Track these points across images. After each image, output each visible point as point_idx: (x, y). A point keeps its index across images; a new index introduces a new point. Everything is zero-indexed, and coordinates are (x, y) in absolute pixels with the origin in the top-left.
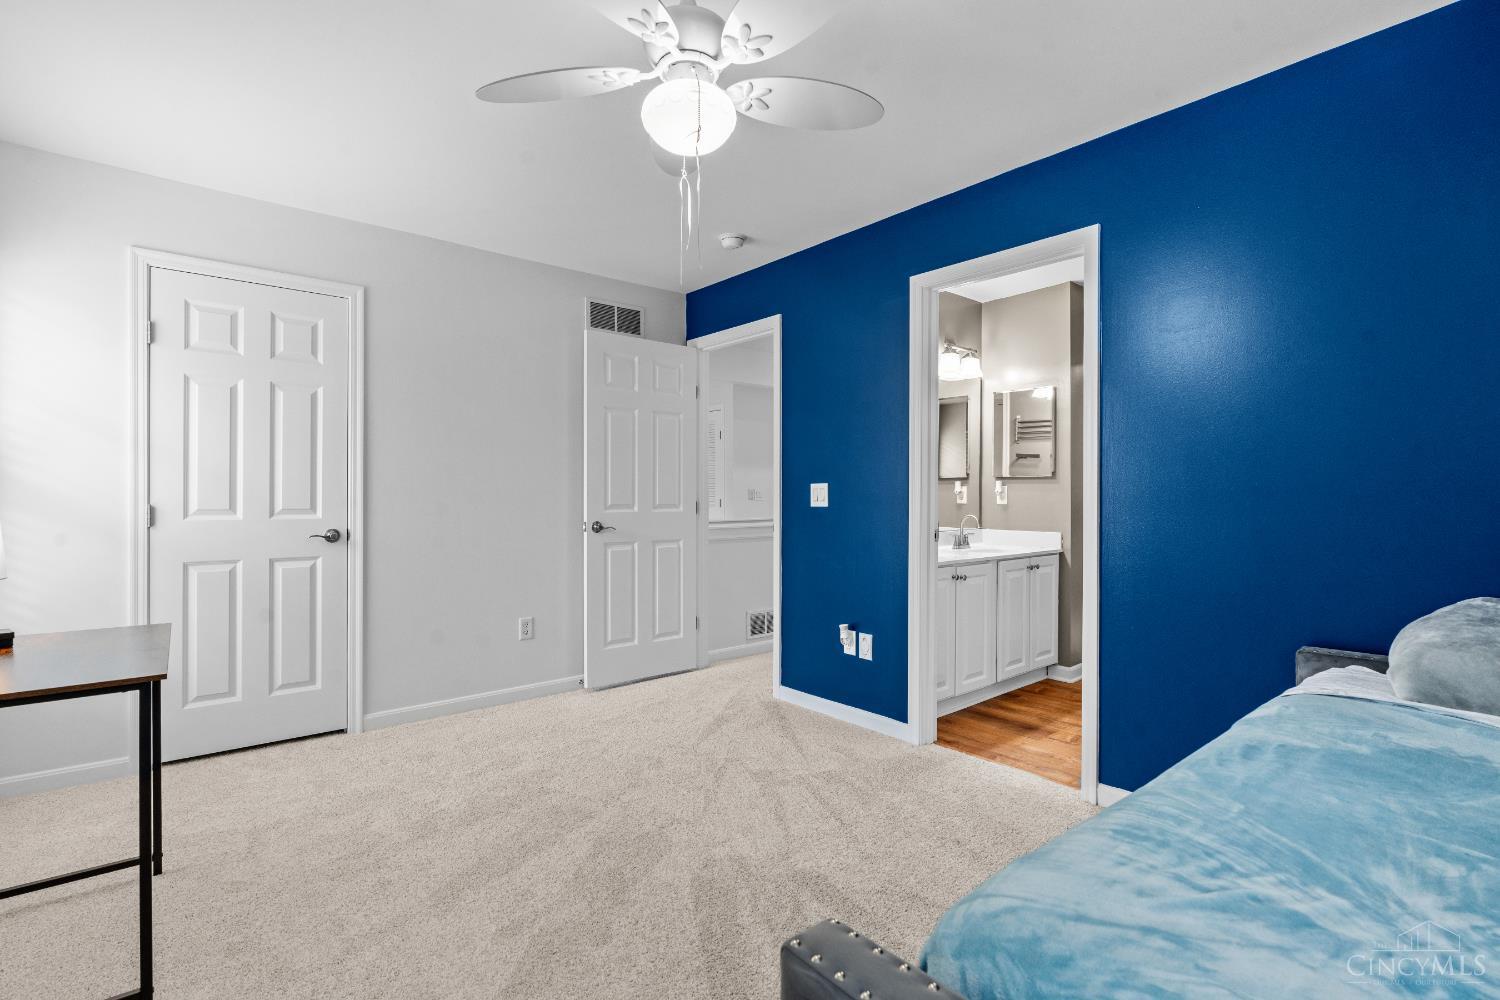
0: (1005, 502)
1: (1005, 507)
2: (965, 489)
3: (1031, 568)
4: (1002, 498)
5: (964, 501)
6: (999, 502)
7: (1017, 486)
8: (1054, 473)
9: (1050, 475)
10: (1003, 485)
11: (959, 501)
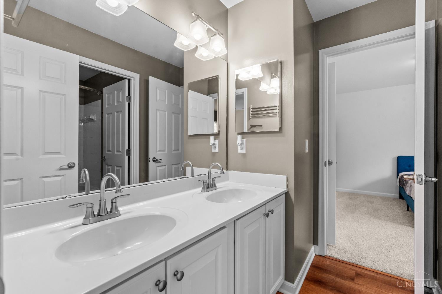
0: (244, 151)
1: (244, 155)
2: (217, 142)
3: (267, 215)
4: (242, 149)
5: (217, 150)
6: (240, 151)
7: (253, 138)
8: (281, 128)
9: (278, 130)
10: (243, 138)
11: (213, 151)
